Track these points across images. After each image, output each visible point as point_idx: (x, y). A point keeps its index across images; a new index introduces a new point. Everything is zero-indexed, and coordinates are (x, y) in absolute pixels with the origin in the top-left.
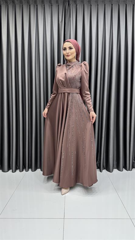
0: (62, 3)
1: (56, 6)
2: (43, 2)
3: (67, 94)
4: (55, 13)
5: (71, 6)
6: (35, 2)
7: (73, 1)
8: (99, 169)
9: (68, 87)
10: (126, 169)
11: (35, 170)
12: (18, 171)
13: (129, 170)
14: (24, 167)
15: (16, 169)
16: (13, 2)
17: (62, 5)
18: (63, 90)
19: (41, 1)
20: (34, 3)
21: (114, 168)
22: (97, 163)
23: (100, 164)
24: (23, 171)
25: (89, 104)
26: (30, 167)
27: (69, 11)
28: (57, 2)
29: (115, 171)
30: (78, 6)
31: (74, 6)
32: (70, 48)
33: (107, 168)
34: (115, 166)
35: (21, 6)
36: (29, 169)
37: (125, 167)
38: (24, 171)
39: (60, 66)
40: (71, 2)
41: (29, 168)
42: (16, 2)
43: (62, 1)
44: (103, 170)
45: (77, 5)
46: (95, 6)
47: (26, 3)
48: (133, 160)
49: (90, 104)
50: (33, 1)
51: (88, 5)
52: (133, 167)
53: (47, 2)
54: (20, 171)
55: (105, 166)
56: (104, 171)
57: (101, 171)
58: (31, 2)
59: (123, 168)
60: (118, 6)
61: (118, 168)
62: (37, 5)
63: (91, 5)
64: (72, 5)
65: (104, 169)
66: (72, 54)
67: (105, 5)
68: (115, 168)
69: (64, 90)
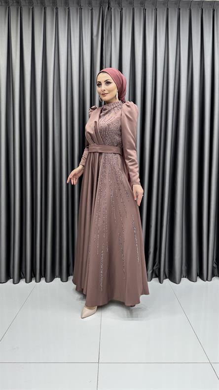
0: (98, 5)
1: (88, 9)
2: (66, 3)
3: (98, 154)
4: (87, 21)
5: (112, 10)
6: (54, 3)
7: (117, 2)
8: (157, 279)
9: (99, 144)
10: (202, 277)
11: (52, 280)
12: (23, 282)
13: (207, 280)
14: (33, 275)
15: (20, 278)
16: (18, 2)
17: (98, 8)
18: (93, 147)
19: (63, 2)
20: (51, 4)
21: (182, 276)
22: (155, 268)
23: (159, 269)
24: (31, 281)
25: (132, 171)
26: (43, 274)
27: (109, 17)
28: (90, 3)
29: (185, 281)
30: (124, 11)
31: (117, 10)
32: (108, 83)
33: (171, 276)
34: (184, 273)
35: (31, 10)
36: (42, 279)
37: (200, 275)
38: (33, 281)
39: (94, 109)
40: (112, 4)
41: (41, 276)
42: (23, 3)
43: (98, 2)
44: (164, 280)
45: (122, 9)
46: (152, 11)
47: (39, 4)
48: (213, 263)
49: (134, 172)
50: (51, 2)
51: (141, 9)
52: (213, 275)
53: (73, 3)
54: (26, 282)
55: (167, 273)
56: (167, 282)
57: (160, 282)
58: (47, 4)
59: (198, 276)
60: (188, 11)
61: (189, 276)
62: (57, 9)
63: (145, 9)
64: (115, 9)
65: (166, 278)
66: (110, 91)
67: (168, 9)
68: (184, 277)
69: (94, 149)
